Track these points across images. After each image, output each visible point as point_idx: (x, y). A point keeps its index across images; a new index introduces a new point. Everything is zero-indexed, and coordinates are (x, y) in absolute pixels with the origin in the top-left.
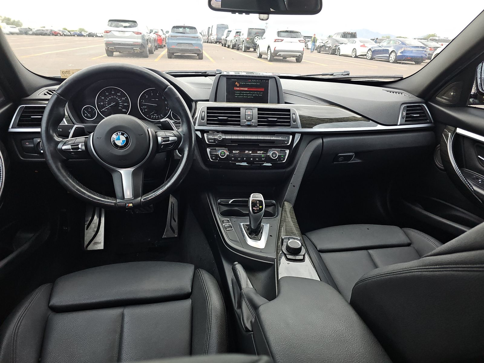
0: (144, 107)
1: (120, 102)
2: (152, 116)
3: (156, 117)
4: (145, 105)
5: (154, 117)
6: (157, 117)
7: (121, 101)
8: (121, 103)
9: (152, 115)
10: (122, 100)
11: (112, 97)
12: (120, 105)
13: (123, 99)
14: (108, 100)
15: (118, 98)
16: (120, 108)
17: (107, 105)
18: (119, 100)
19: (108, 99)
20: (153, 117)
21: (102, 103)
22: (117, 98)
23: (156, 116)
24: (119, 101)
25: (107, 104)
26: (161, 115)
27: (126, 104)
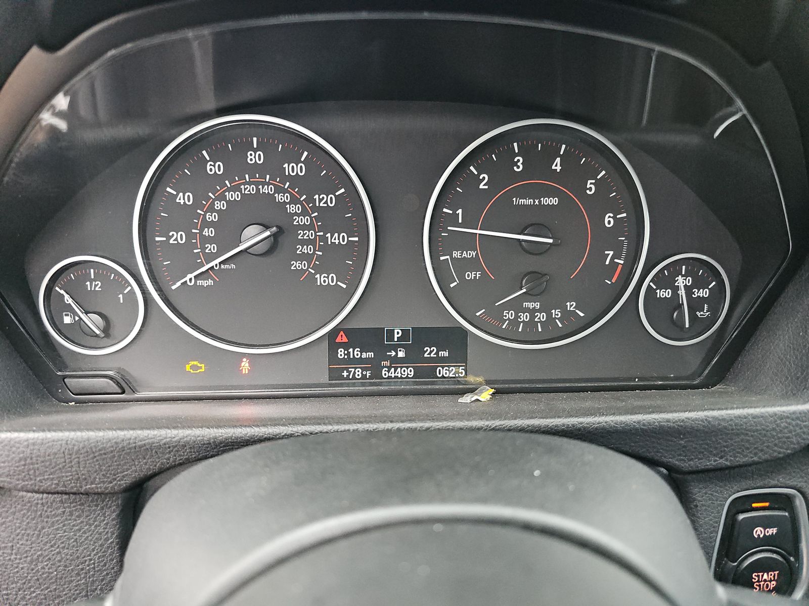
0: (456, 254)
1: (304, 227)
2: (509, 315)
3: (533, 316)
4: (467, 242)
5: (525, 317)
6: (542, 317)
7: (305, 220)
8: (309, 234)
9: (508, 306)
10: (315, 209)
11: (251, 189)
12: (304, 242)
13: (327, 200)
14: (219, 212)
15: (286, 198)
16: (296, 265)
17: (212, 248)
18: (292, 209)
19: (220, 205)
20: (515, 322)
21: (178, 239)
22: (279, 198)
23: (533, 312)
24: (297, 221)
25: (210, 240)
26: (571, 306)
27: (338, 239)
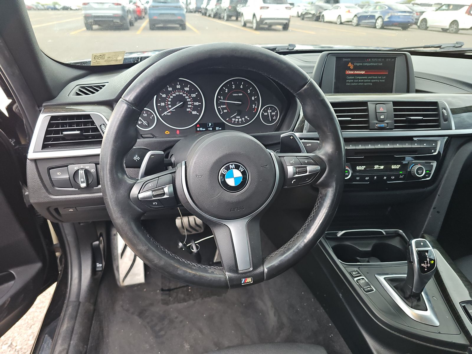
0: (222, 106)
1: (189, 101)
2: (233, 119)
3: (238, 120)
4: (224, 104)
5: (237, 120)
6: (240, 120)
7: (189, 100)
8: (191, 103)
9: (233, 117)
10: (191, 97)
11: (178, 93)
12: (189, 105)
13: (194, 95)
14: (171, 98)
15: (188, 97)
16: (188, 110)
17: (170, 106)
18: (186, 97)
19: (171, 97)
20: (235, 121)
21: (163, 104)
22: (184, 95)
23: (238, 119)
24: (188, 100)
25: (169, 105)
26: (246, 117)
27: (197, 104)
